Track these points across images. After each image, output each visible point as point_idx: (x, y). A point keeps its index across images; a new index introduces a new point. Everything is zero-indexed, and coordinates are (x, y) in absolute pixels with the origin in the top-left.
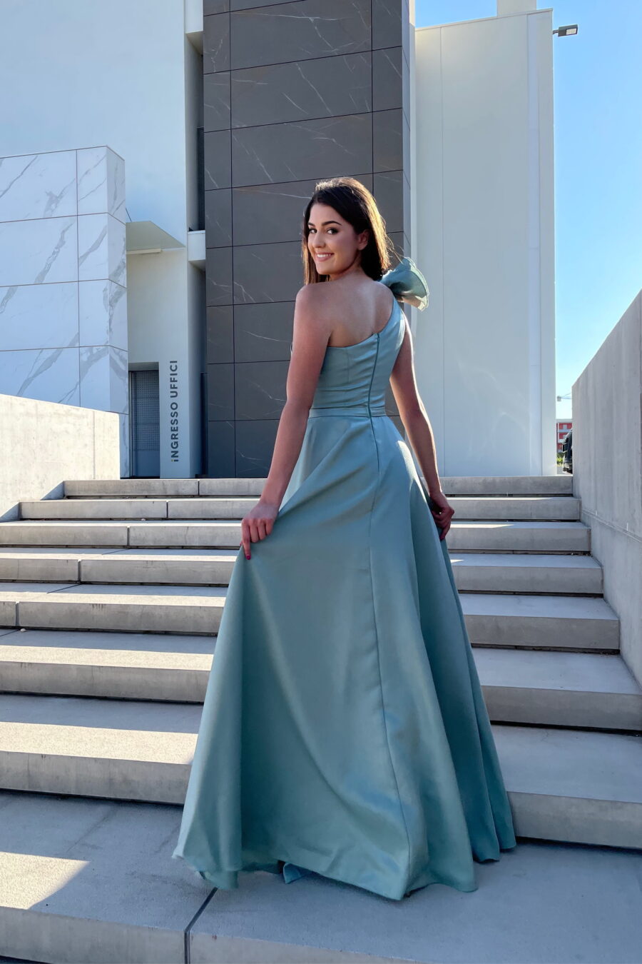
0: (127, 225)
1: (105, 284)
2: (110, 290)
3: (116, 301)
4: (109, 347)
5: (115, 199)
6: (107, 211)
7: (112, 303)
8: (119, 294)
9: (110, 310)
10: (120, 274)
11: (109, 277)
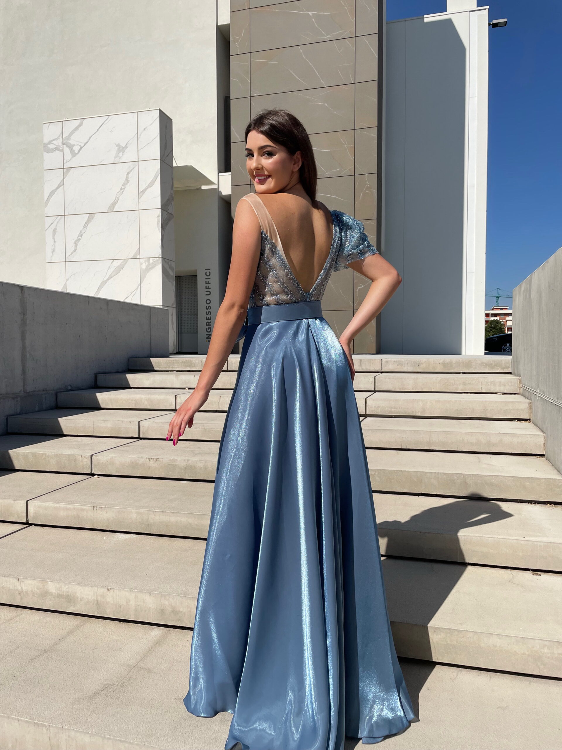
1: (159, 212)
2: (162, 217)
3: (167, 224)
4: (161, 258)
5: (165, 147)
6: (159, 158)
7: (164, 226)
8: (168, 220)
9: (162, 231)
10: (169, 205)
11: (161, 206)
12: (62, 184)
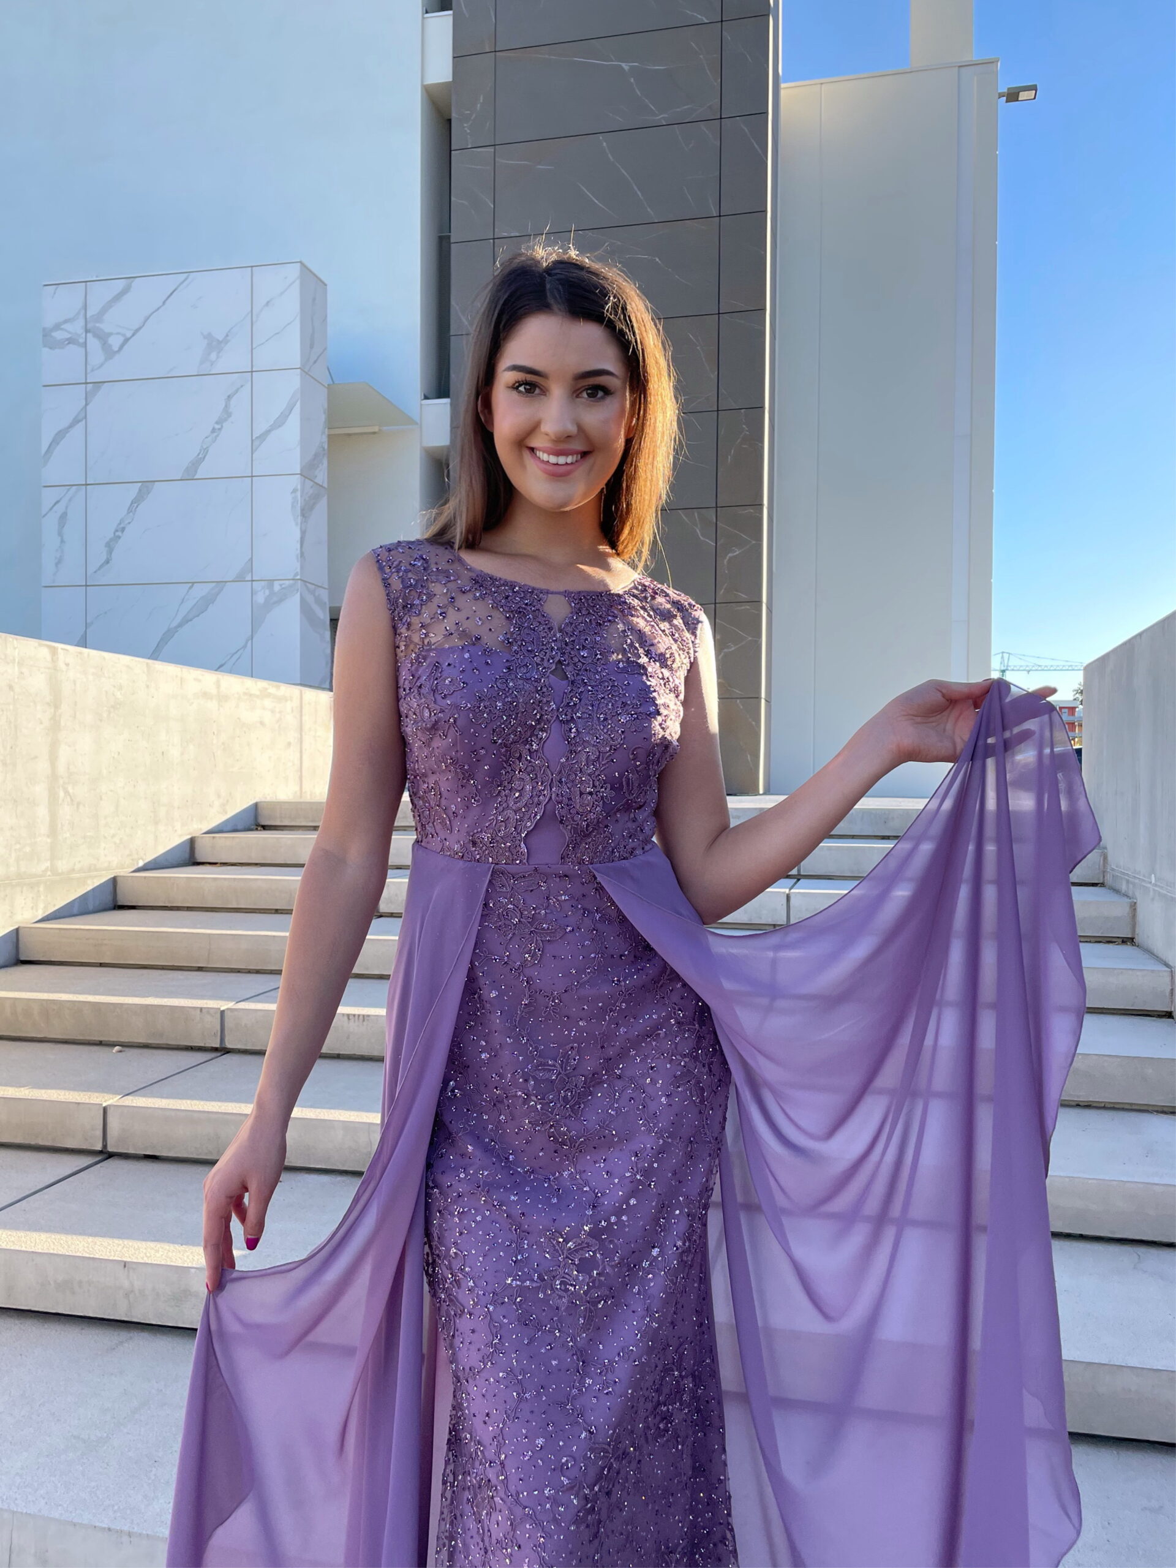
0: (329, 388)
1: (296, 481)
2: (302, 492)
3: (312, 508)
4: (300, 582)
5: (312, 347)
6: (299, 366)
7: (306, 512)
8: (316, 498)
9: (301, 524)
10: (318, 467)
11: (301, 470)
12: (81, 418)
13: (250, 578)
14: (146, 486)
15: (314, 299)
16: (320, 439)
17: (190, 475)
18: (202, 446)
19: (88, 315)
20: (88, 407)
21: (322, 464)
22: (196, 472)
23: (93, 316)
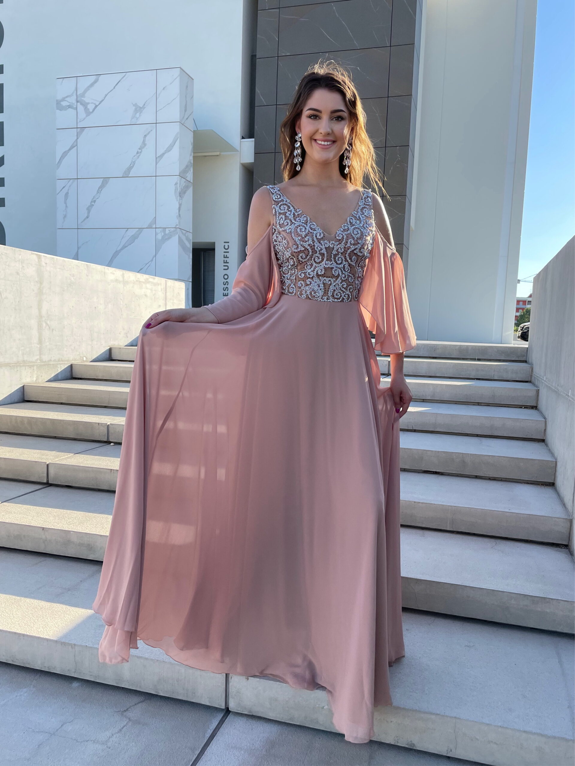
0: (194, 132)
1: (176, 179)
2: (180, 184)
3: (185, 193)
4: (178, 229)
5: (185, 111)
6: (179, 121)
7: (181, 194)
8: (187, 187)
9: (179, 200)
10: (188, 172)
11: (179, 173)
12: (75, 145)
13: (154, 226)
14: (106, 180)
15: (187, 87)
16: (189, 158)
17: (126, 175)
18: (132, 160)
19: (78, 94)
20: (78, 140)
21: (190, 171)
22: (129, 173)
23: (80, 94)
